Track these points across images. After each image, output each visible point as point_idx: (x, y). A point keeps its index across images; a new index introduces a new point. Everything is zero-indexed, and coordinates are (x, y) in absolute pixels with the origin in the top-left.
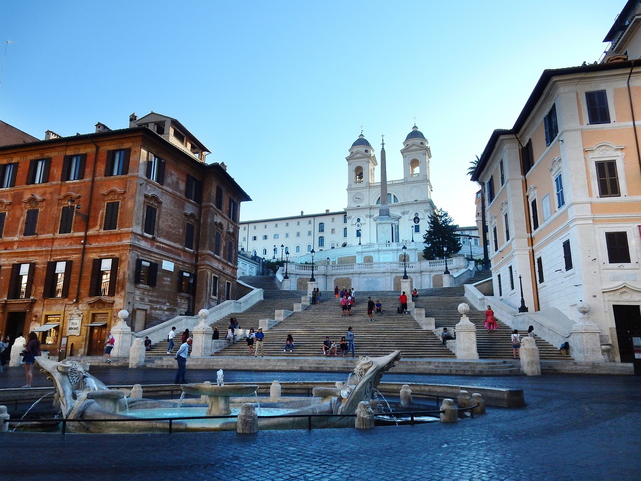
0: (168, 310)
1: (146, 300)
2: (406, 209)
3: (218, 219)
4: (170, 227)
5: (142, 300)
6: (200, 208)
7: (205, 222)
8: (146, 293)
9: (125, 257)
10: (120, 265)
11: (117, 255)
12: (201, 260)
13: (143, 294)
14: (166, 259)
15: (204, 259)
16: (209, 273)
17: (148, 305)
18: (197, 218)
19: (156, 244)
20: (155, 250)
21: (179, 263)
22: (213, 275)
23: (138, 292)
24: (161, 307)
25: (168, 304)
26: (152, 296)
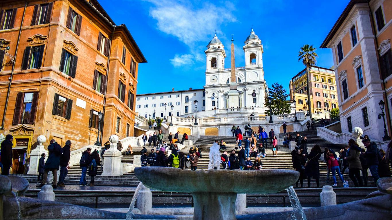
0: (80, 140)
1: (62, 129)
2: (247, 87)
3: (122, 71)
4: (84, 72)
5: (59, 129)
6: (109, 61)
7: (113, 72)
8: (62, 124)
9: (45, 90)
10: (40, 98)
11: (38, 89)
12: (108, 102)
13: (60, 124)
14: (80, 97)
15: (110, 102)
16: (114, 113)
17: (63, 134)
18: (106, 68)
19: (72, 83)
20: (70, 88)
21: (90, 102)
22: (118, 115)
23: (55, 122)
24: (74, 137)
25: (80, 135)
26: (67, 127)
